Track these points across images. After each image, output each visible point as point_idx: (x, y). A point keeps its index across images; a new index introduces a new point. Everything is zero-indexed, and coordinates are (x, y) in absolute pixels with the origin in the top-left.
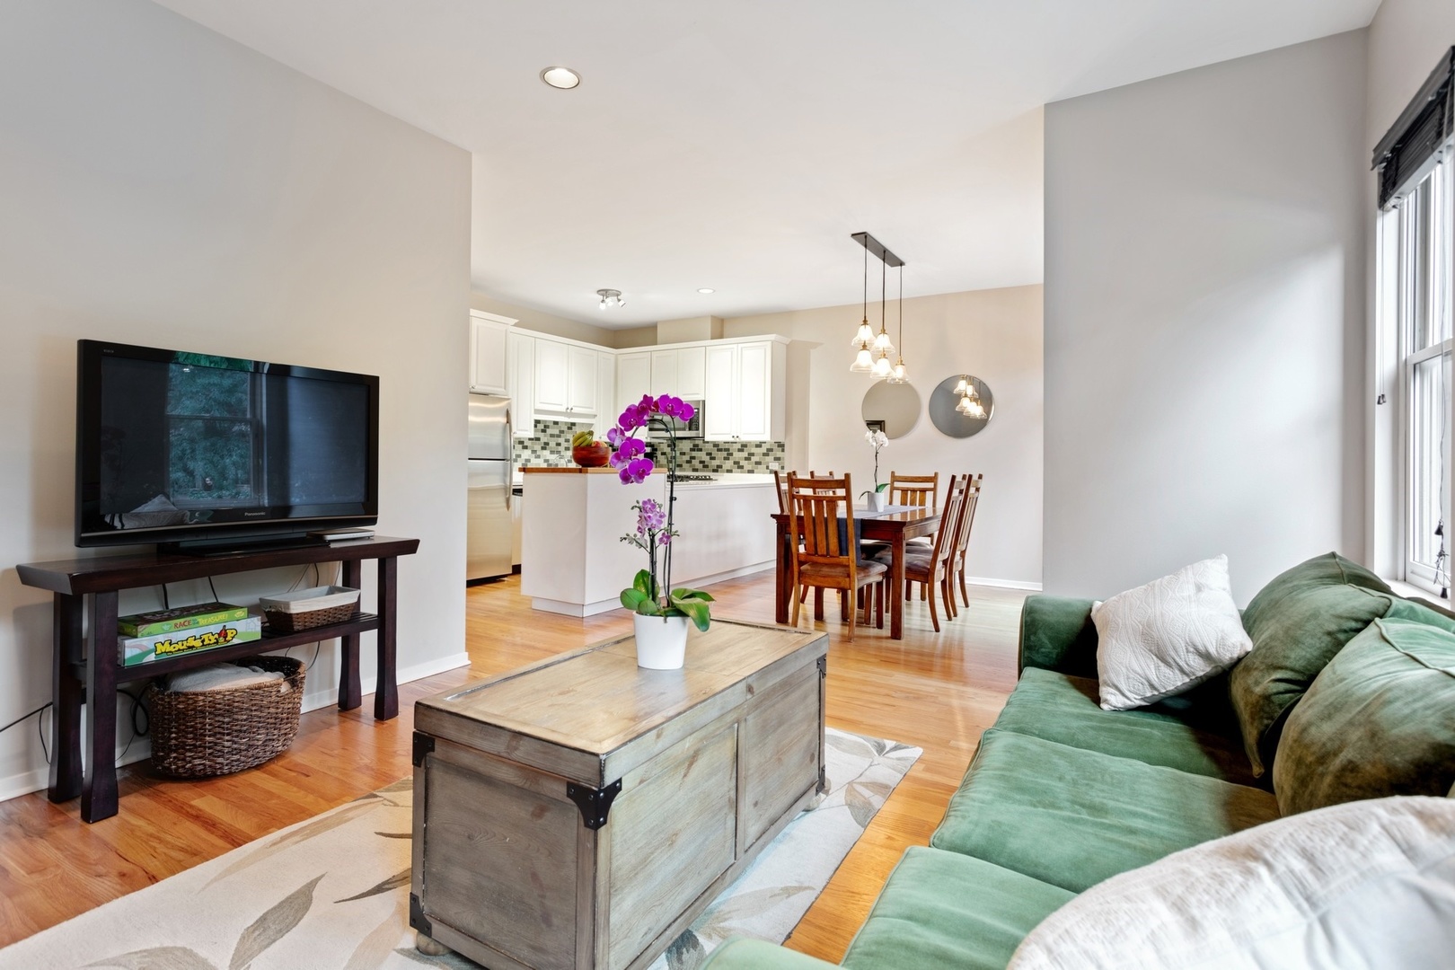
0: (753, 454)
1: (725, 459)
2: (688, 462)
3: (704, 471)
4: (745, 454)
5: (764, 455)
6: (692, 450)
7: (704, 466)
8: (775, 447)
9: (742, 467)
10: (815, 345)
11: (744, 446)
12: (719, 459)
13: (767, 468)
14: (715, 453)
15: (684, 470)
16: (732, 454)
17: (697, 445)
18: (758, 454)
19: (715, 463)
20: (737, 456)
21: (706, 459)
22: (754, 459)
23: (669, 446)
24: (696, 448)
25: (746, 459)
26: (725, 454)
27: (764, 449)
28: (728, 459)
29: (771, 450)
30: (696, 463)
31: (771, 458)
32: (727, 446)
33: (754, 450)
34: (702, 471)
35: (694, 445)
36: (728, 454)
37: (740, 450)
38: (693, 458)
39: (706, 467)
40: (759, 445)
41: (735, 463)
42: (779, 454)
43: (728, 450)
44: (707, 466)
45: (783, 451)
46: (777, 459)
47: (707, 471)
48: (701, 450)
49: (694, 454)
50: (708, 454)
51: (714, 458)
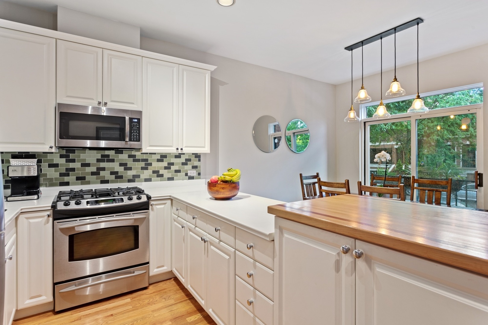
0: (173, 164)
1: (143, 168)
2: (93, 174)
3: (117, 182)
4: (165, 164)
5: (183, 164)
6: (98, 161)
7: (117, 177)
8: (193, 158)
9: (162, 176)
10: (223, 83)
11: (163, 157)
12: (136, 169)
13: (186, 175)
14: (130, 163)
15: (89, 183)
16: (150, 164)
17: (108, 156)
18: (178, 164)
19: (130, 173)
20: (156, 165)
21: (121, 169)
22: (173, 168)
23: (62, 156)
24: (105, 158)
25: (166, 168)
26: (143, 164)
27: (183, 159)
28: (146, 169)
29: (189, 160)
30: (106, 174)
31: (189, 167)
32: (145, 157)
33: (173, 160)
34: (113, 182)
35: (102, 156)
36: (146, 164)
37: (158, 160)
38: (104, 169)
39: (118, 177)
40: (178, 156)
41: (154, 172)
42: (196, 163)
43: (146, 160)
44: (121, 177)
45: (199, 160)
46: (194, 167)
47: (120, 182)
48: (113, 161)
49: (102, 165)
50: (121, 165)
51: (128, 169)
